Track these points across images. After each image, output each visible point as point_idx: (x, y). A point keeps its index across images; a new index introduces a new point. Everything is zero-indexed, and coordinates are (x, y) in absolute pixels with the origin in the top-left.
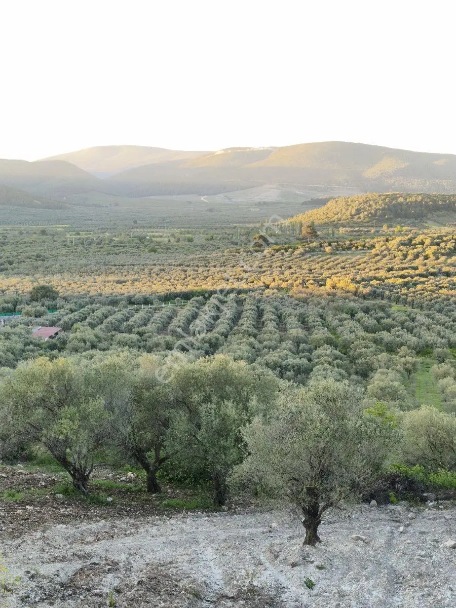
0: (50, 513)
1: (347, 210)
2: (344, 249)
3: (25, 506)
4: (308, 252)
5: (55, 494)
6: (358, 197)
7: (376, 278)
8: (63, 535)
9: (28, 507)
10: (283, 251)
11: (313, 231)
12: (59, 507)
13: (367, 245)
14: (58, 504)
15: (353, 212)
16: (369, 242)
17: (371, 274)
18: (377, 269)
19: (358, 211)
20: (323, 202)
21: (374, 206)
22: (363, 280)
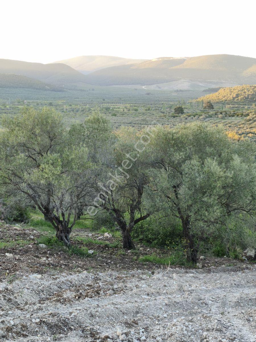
0: (29, 261)
1: (231, 94)
2: (230, 116)
3: (4, 253)
4: (209, 117)
5: (38, 244)
6: (237, 88)
7: (250, 133)
8: (35, 287)
9: (7, 254)
10: (193, 116)
11: (210, 106)
12: (40, 256)
13: (244, 114)
14: (40, 254)
15: (234, 96)
16: (245, 112)
17: (248, 130)
18: (251, 128)
19: (238, 96)
20: (216, 90)
21: (247, 93)
22: (243, 134)
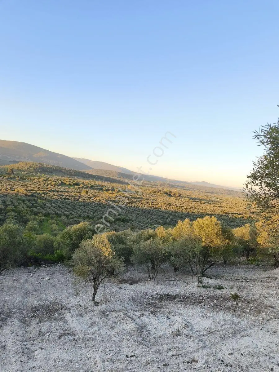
1: (26, 166)
2: (23, 179)
4: (10, 178)
6: (30, 162)
7: (34, 190)
11: (12, 171)
13: (32, 179)
15: (28, 167)
16: (33, 178)
17: (32, 189)
18: (34, 187)
19: (30, 167)
20: (18, 162)
21: (36, 166)
22: (29, 190)
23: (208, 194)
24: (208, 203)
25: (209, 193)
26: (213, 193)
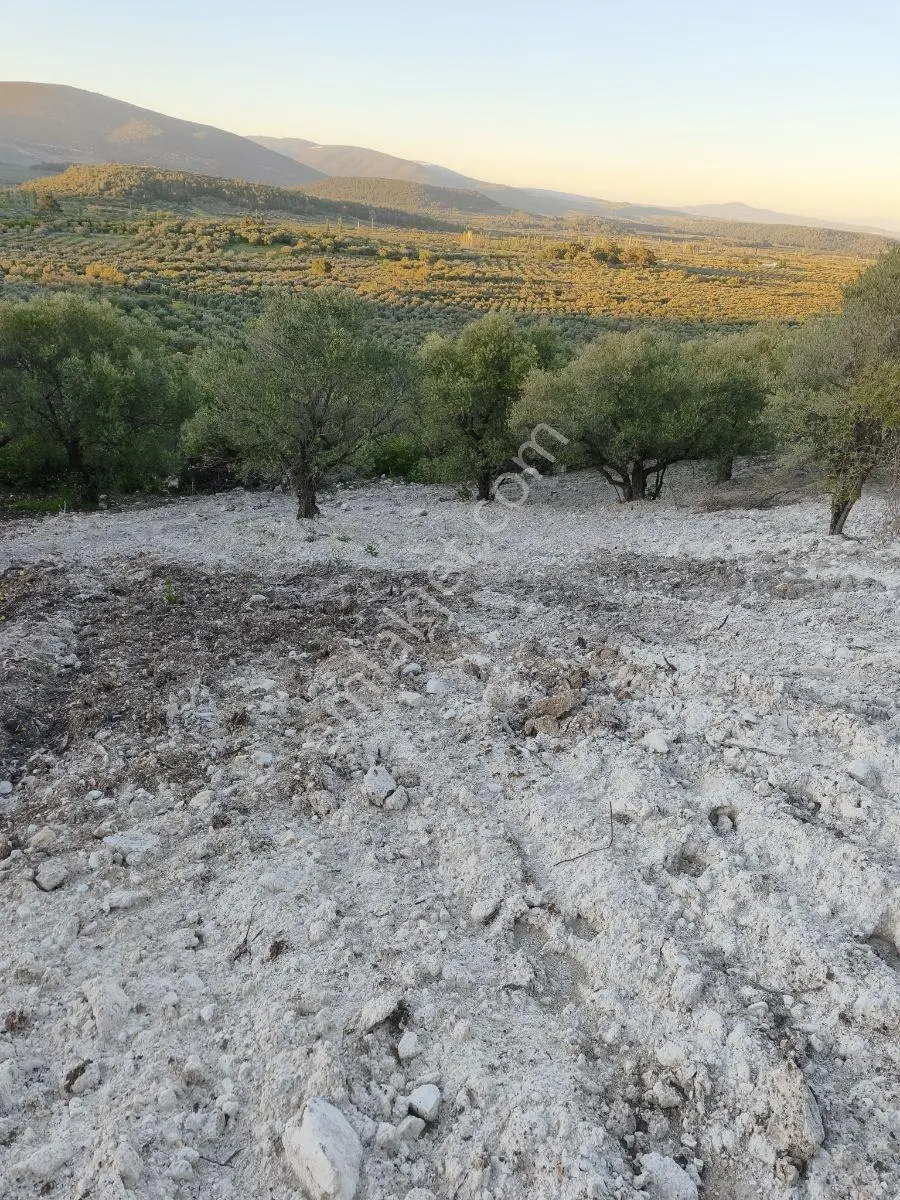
1: (93, 182)
2: (99, 231)
4: (55, 231)
6: (105, 166)
7: (146, 269)
10: (18, 227)
11: (53, 205)
13: (128, 228)
15: (102, 186)
16: (130, 224)
17: (140, 263)
18: (145, 258)
19: (108, 186)
20: (60, 169)
21: (127, 182)
22: (131, 270)
23: (750, 251)
24: (751, 284)
25: (752, 246)
26: (766, 245)
